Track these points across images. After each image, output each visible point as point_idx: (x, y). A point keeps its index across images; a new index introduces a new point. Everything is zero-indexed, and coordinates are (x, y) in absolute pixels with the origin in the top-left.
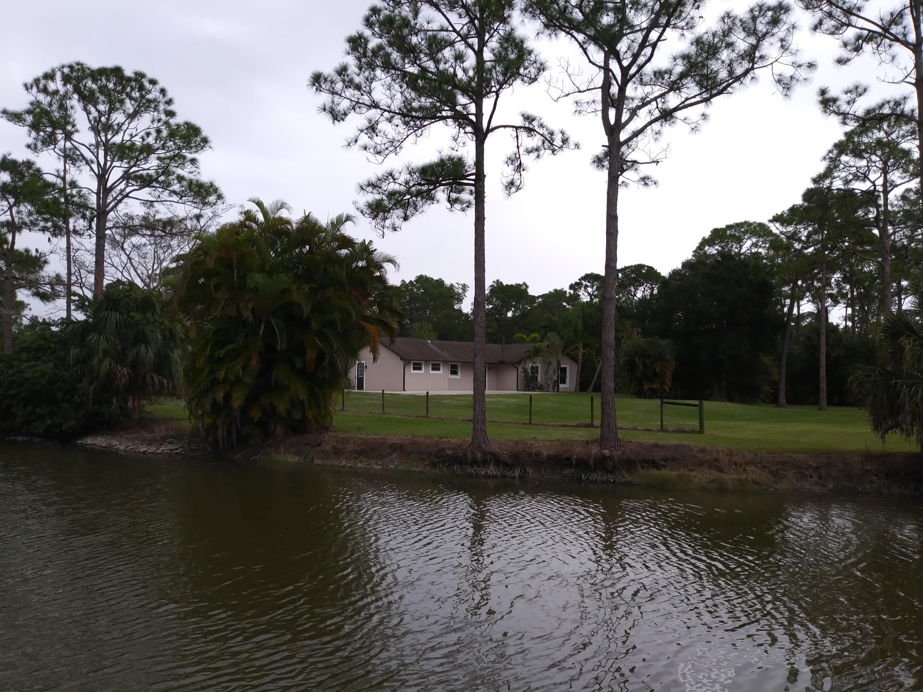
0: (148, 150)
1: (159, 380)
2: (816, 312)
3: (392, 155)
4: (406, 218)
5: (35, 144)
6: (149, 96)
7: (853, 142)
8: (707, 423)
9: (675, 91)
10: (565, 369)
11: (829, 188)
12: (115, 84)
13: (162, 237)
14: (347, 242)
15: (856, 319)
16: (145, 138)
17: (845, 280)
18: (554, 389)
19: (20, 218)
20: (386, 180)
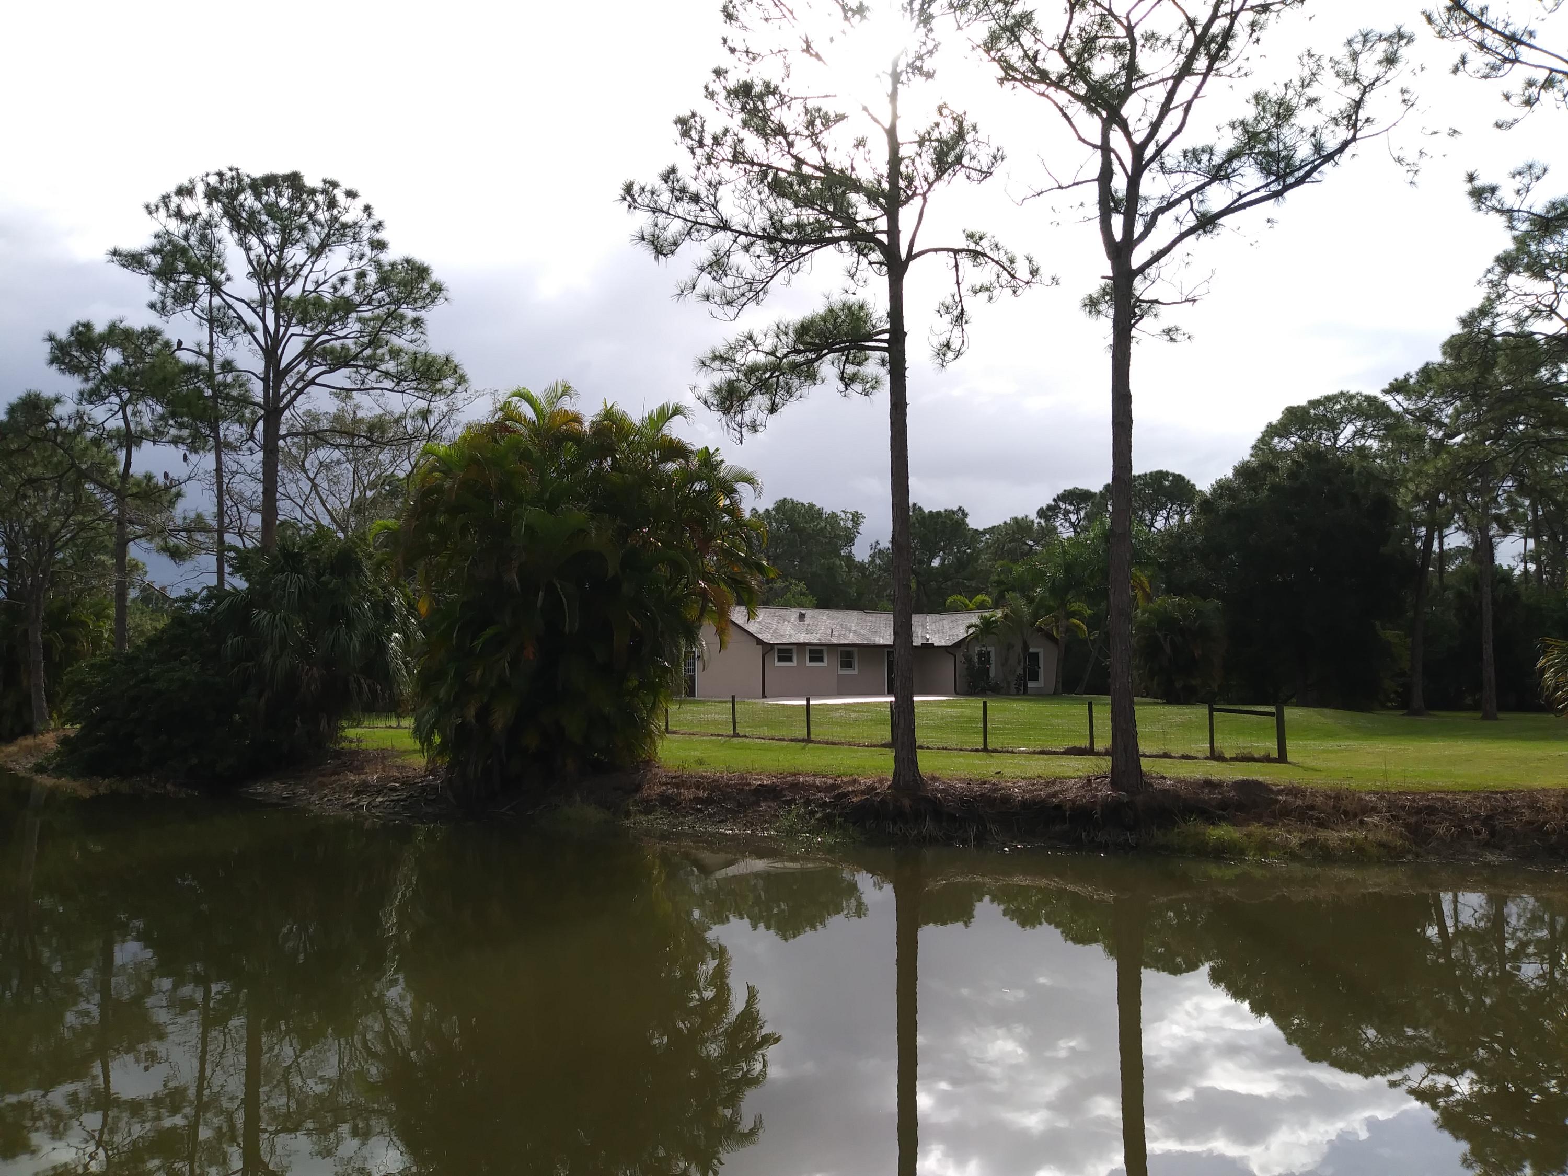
0: (345, 307)
1: (369, 686)
2: (1471, 547)
3: (752, 305)
4: (773, 410)
5: (163, 303)
6: (345, 218)
7: (1529, 254)
8: (1290, 745)
9: (1221, 180)
10: (1036, 655)
11: (1490, 333)
12: (291, 200)
13: (366, 448)
14: (677, 450)
15: (1543, 558)
16: (338, 286)
17: (1522, 489)
18: (1018, 689)
19: (137, 423)
20: (742, 347)
